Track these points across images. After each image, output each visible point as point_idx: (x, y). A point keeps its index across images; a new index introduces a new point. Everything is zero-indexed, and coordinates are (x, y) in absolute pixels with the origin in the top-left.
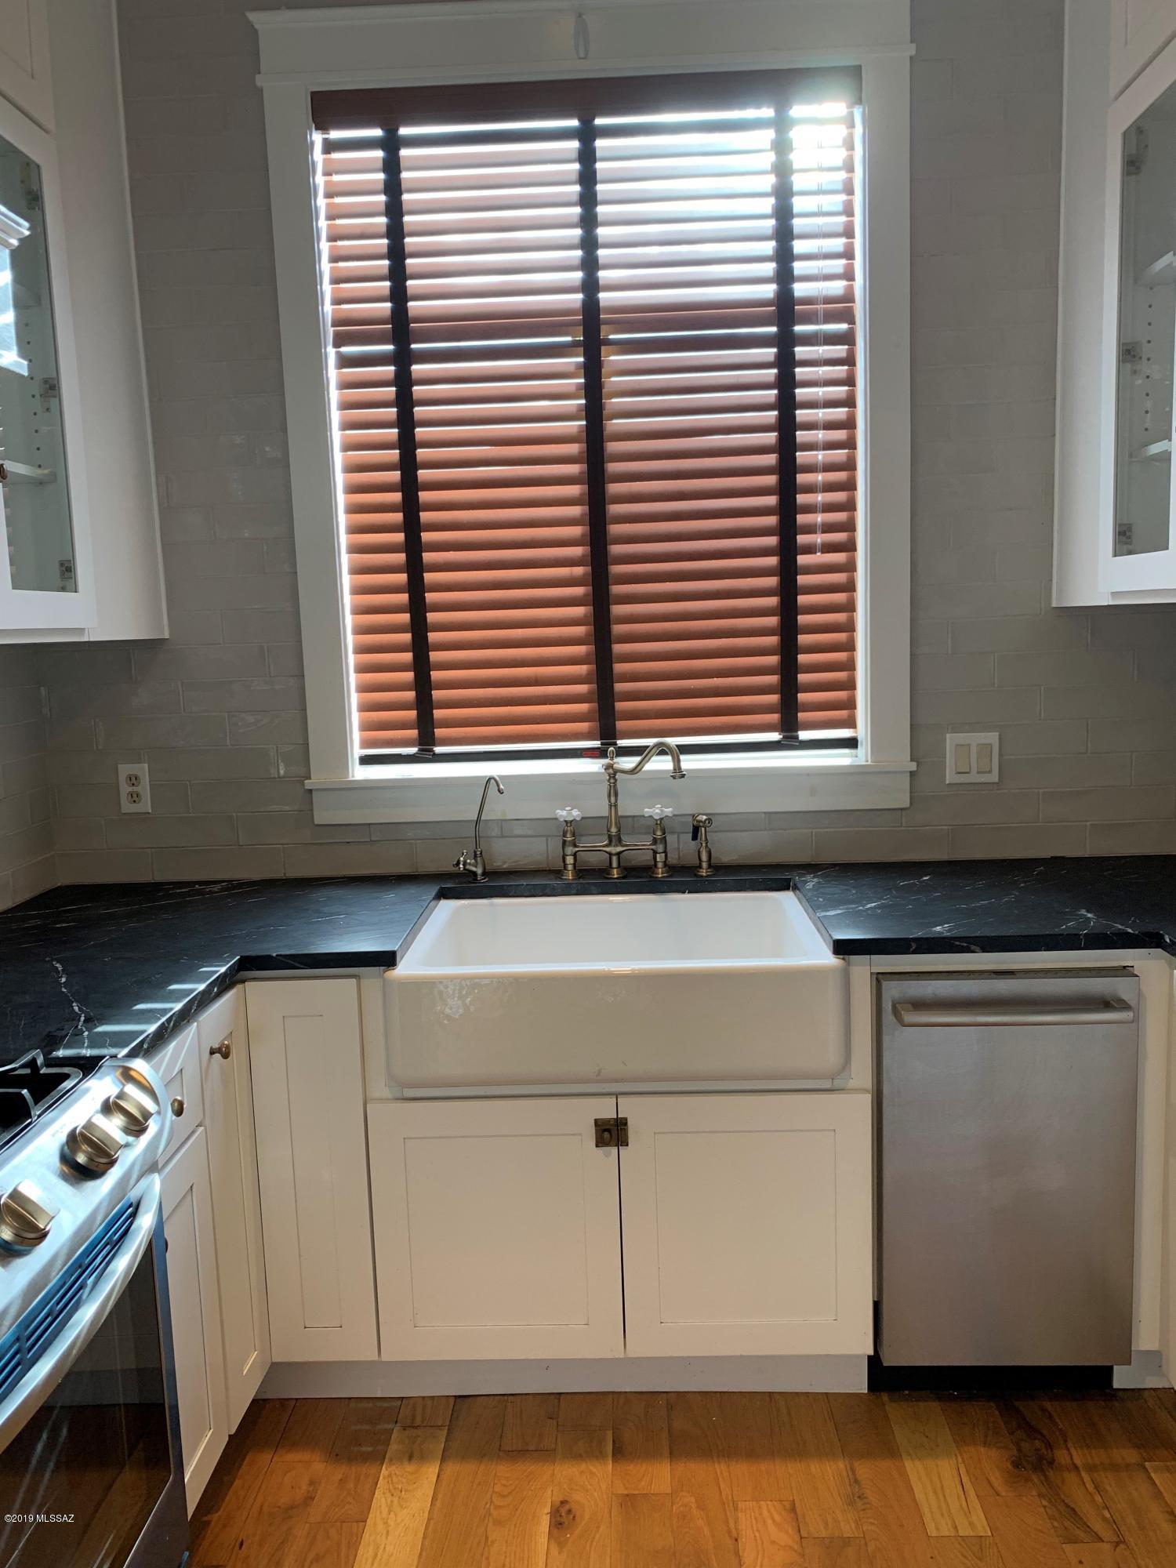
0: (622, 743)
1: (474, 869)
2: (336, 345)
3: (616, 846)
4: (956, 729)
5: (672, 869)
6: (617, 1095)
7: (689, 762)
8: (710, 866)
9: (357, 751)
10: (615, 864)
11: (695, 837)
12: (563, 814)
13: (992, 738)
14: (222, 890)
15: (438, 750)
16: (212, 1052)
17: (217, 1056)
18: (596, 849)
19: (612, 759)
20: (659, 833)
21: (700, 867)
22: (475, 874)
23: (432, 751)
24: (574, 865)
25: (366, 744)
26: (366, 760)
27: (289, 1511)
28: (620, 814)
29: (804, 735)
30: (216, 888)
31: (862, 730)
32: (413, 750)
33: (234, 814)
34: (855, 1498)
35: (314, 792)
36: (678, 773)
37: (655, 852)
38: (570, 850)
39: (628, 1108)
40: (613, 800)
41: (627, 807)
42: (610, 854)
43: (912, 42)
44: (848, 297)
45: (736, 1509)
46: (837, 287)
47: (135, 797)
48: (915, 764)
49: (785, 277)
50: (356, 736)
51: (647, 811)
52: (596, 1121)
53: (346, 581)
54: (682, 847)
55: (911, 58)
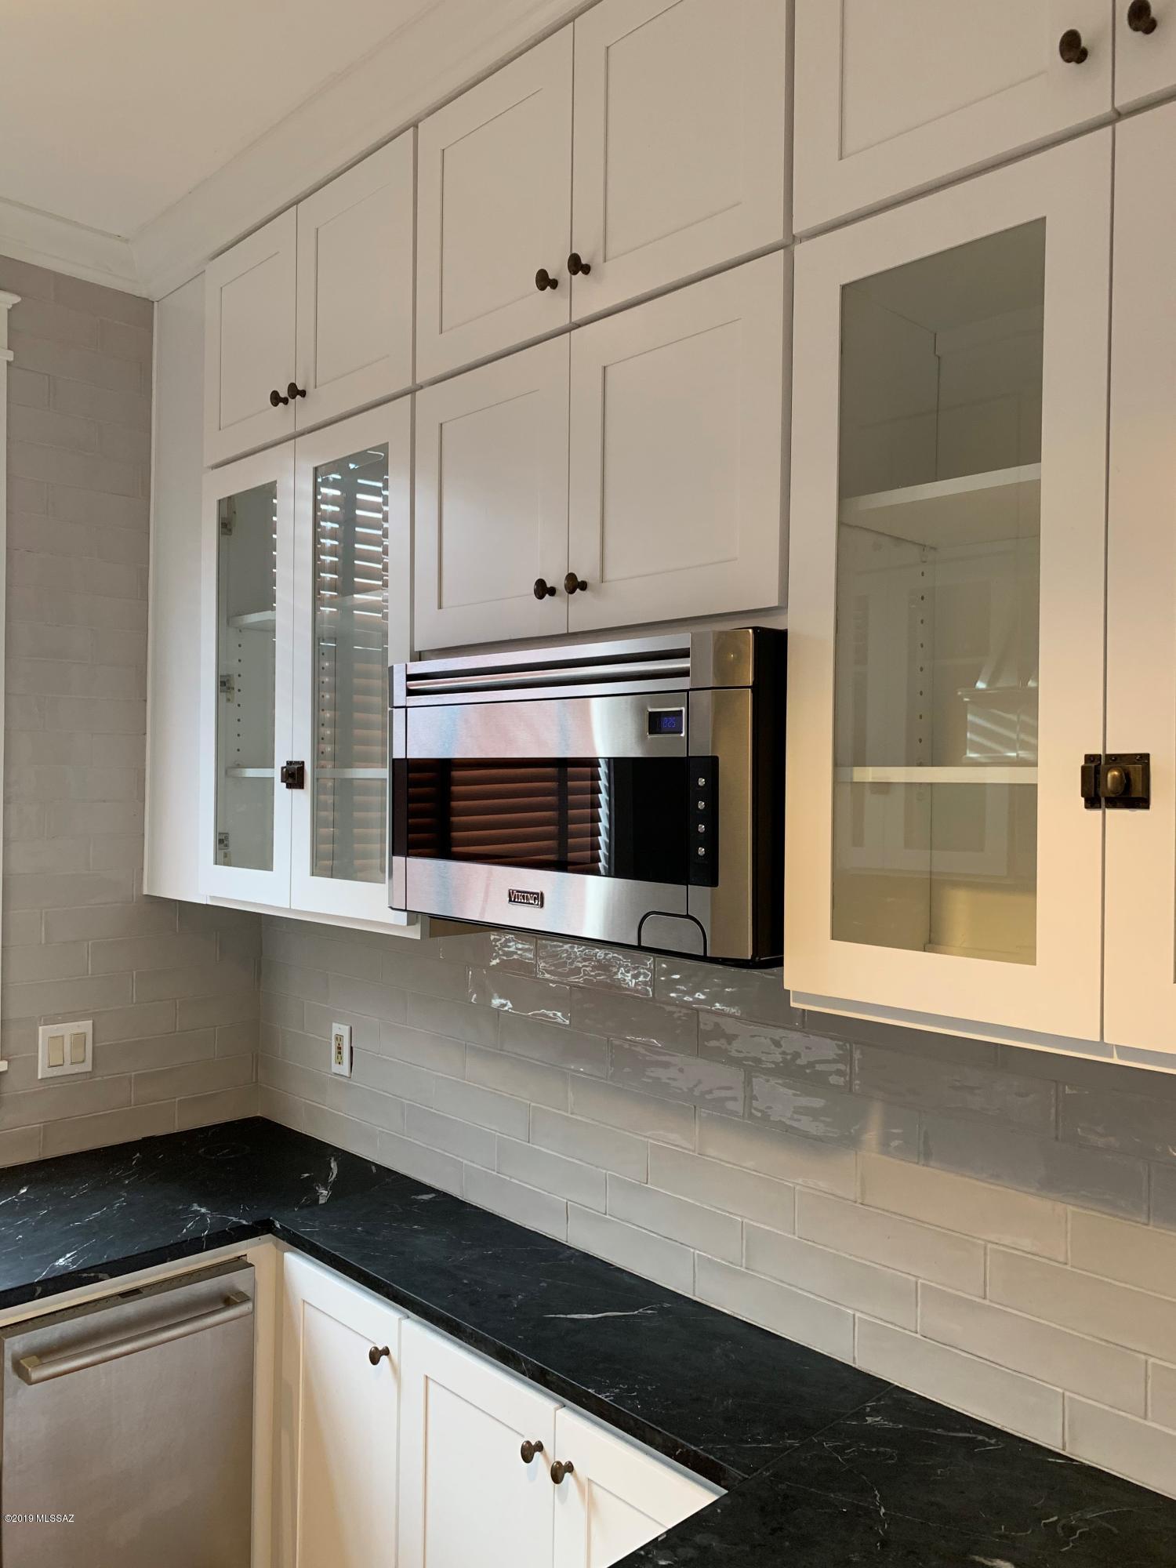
4: (50, 1020)
13: (86, 1026)
43: (9, 349)
48: (5, 1062)
55: (8, 363)
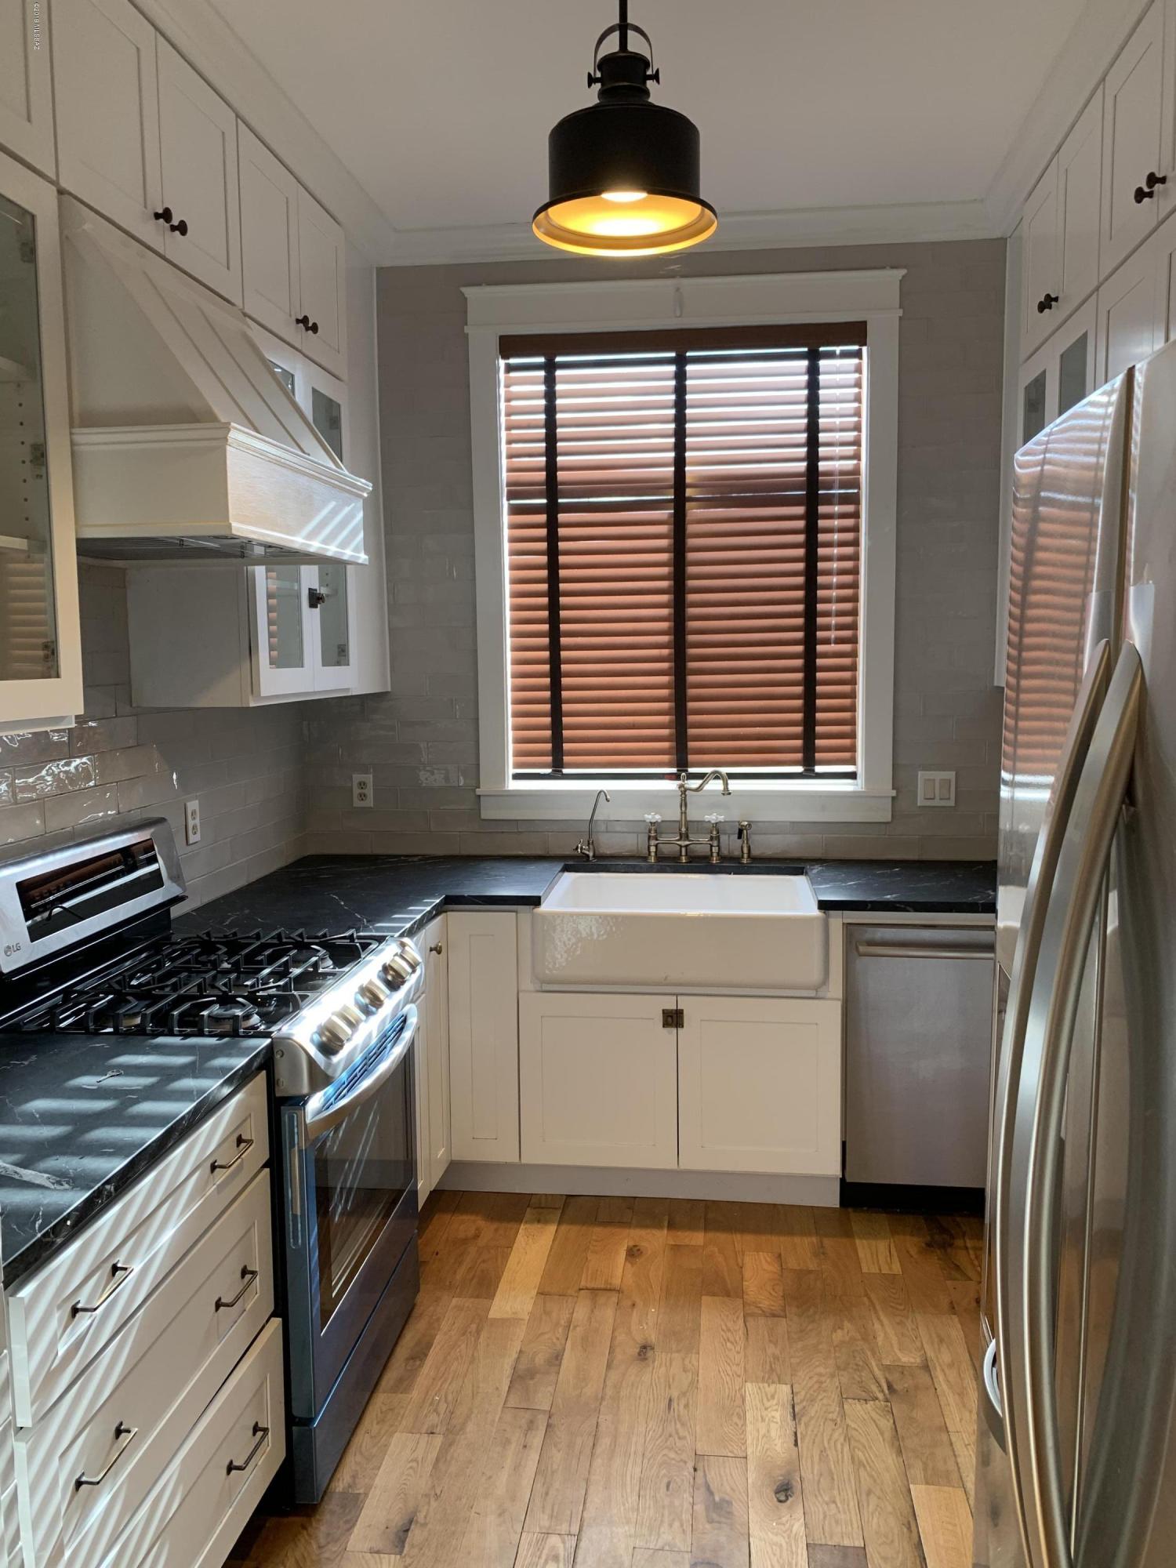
0: (691, 770)
1: (587, 853)
2: (509, 499)
3: (685, 840)
4: (926, 768)
5: (723, 858)
6: (677, 995)
7: (734, 785)
8: (749, 857)
9: (511, 770)
10: (683, 853)
11: (740, 837)
12: (651, 817)
13: (951, 775)
14: (420, 860)
15: (565, 771)
16: (431, 950)
17: (434, 952)
18: (671, 843)
19: (684, 781)
20: (715, 833)
21: (743, 857)
22: (588, 856)
23: (561, 771)
24: (656, 852)
25: (517, 765)
26: (516, 777)
27: (465, 1241)
28: (688, 819)
29: (819, 769)
30: (416, 859)
31: (859, 768)
32: (548, 771)
33: (428, 811)
34: (820, 1252)
35: (482, 798)
36: (726, 792)
37: (712, 846)
38: (653, 842)
39: (684, 1004)
40: (683, 809)
41: (693, 814)
42: (681, 846)
43: (900, 308)
44: (856, 471)
45: (743, 1255)
46: (849, 464)
47: (363, 797)
48: (895, 791)
49: (813, 458)
50: (511, 759)
51: (707, 818)
52: (663, 1010)
53: (509, 655)
54: (731, 844)
55: (900, 317)
